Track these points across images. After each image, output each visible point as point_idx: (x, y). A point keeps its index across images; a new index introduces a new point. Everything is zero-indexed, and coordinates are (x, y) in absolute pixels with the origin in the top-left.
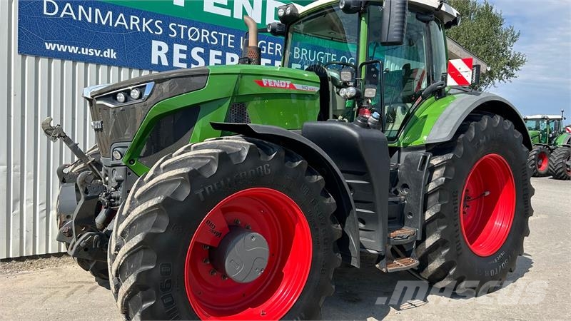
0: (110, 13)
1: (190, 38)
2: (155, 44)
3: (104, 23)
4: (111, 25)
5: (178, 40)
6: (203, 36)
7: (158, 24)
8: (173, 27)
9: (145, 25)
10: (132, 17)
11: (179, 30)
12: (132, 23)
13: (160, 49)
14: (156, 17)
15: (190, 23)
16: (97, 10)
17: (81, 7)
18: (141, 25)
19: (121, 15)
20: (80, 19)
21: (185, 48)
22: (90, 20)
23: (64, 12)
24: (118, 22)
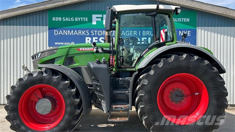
0: (72, 31)
1: (99, 34)
2: (87, 38)
3: (71, 34)
4: (73, 34)
5: (94, 36)
6: (103, 33)
7: (87, 32)
8: (92, 32)
9: (83, 33)
10: (79, 31)
11: (94, 33)
12: (79, 33)
13: (88, 40)
14: (86, 30)
15: (98, 30)
16: (69, 31)
17: (64, 31)
18: (82, 33)
19: (76, 31)
20: (64, 34)
21: (97, 38)
22: (67, 34)
23: (60, 33)
24: (75, 33)
